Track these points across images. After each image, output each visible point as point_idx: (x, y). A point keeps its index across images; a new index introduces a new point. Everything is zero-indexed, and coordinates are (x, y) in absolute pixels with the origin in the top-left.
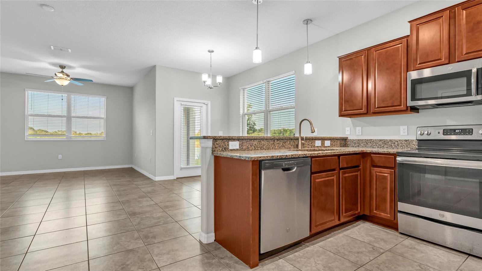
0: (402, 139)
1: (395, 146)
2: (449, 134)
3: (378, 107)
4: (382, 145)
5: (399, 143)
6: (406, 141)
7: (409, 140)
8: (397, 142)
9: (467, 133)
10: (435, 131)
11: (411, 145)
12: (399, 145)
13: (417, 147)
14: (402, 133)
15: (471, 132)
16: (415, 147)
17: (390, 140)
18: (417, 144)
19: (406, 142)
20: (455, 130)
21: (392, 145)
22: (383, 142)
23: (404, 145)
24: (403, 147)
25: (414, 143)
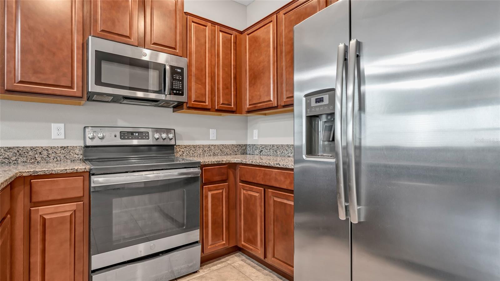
0: (56, 146)
1: (42, 158)
2: (126, 137)
3: (21, 80)
4: (14, 158)
5: (50, 152)
6: (63, 148)
7: (68, 147)
8: (47, 150)
9: (144, 137)
10: (111, 134)
11: (72, 154)
12: (50, 156)
13: (81, 157)
14: (54, 135)
15: (147, 136)
16: (79, 158)
17: (32, 149)
18: (81, 152)
19: (62, 151)
20: (132, 133)
21: (36, 156)
22: (16, 152)
23: (60, 155)
24: (59, 159)
25: (77, 151)
